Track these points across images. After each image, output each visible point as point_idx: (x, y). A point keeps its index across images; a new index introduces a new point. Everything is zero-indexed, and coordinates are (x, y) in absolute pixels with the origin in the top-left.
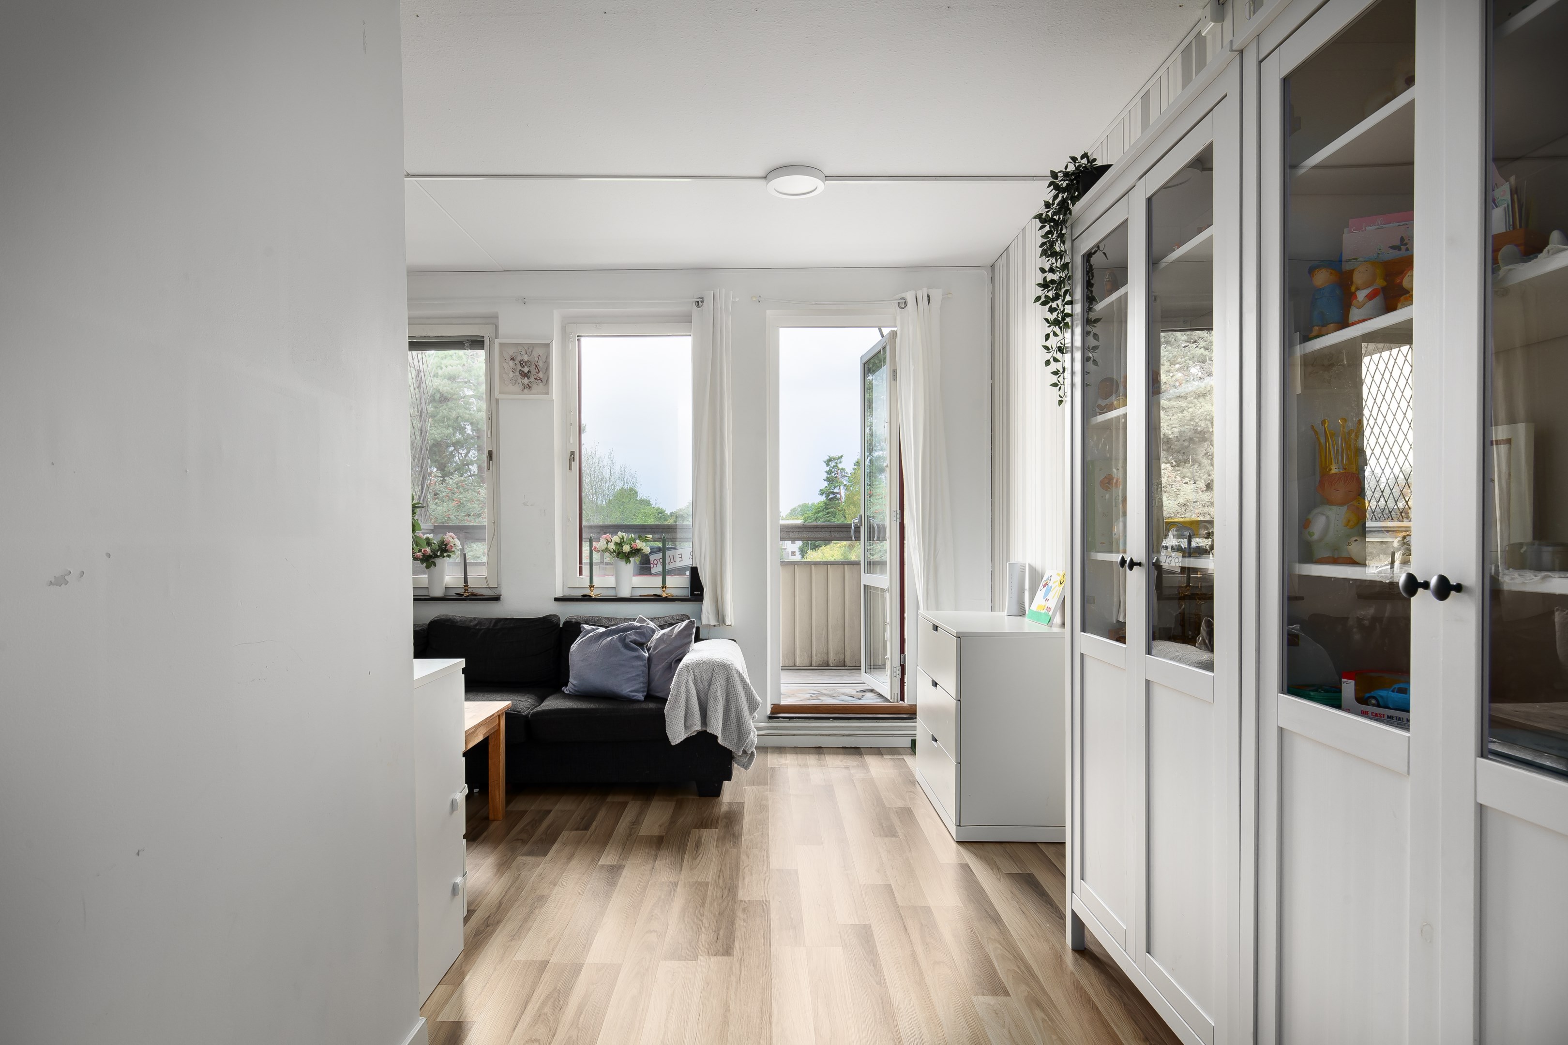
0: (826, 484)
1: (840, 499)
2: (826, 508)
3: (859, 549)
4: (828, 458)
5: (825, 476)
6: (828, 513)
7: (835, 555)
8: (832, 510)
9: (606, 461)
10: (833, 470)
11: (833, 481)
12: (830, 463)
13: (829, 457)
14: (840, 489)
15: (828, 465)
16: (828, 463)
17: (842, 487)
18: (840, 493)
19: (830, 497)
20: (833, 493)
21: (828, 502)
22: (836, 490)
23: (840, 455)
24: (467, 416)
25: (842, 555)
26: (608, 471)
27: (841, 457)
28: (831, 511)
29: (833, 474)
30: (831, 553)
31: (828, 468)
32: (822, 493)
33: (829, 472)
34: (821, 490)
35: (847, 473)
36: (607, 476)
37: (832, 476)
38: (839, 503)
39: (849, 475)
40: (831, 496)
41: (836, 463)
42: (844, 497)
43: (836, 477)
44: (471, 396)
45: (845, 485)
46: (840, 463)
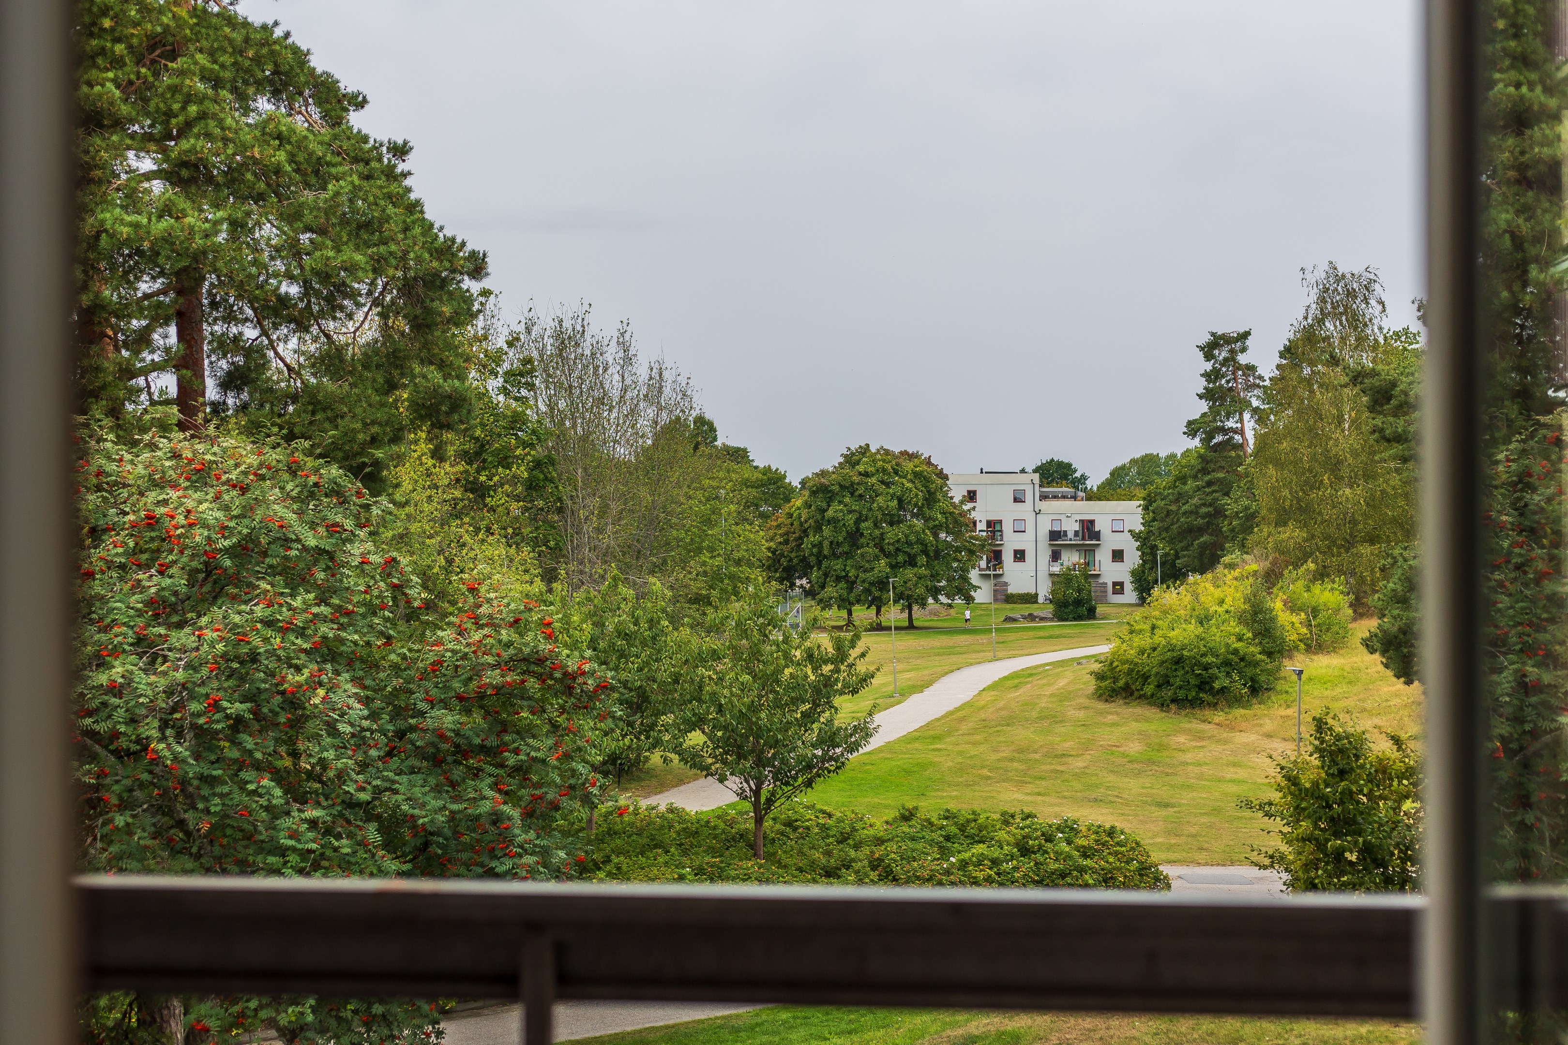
0: (1203, 406)
1: (1241, 447)
2: (1205, 471)
3: (1294, 581)
4: (1206, 338)
5: (1201, 384)
6: (1209, 484)
7: (1229, 600)
8: (1221, 475)
9: (612, 354)
10: (1224, 369)
11: (1223, 398)
12: (1216, 352)
13: (1213, 334)
14: (1241, 420)
15: (1209, 356)
16: (1208, 350)
17: (1247, 416)
18: (1242, 432)
19: (1215, 441)
20: (1224, 430)
21: (1211, 455)
22: (1231, 424)
23: (1242, 331)
24: (125, 230)
25: (1247, 600)
26: (617, 377)
27: (1246, 335)
28: (1219, 480)
29: (1223, 381)
30: (1218, 593)
31: (1208, 366)
32: (1192, 428)
33: (1211, 376)
34: (1190, 423)
35: (1261, 378)
36: (615, 394)
37: (1221, 386)
38: (1239, 456)
39: (1267, 383)
40: (1219, 438)
41: (1232, 351)
42: (1251, 442)
43: (1231, 389)
44: (148, 176)
45: (1256, 410)
46: (1244, 350)
